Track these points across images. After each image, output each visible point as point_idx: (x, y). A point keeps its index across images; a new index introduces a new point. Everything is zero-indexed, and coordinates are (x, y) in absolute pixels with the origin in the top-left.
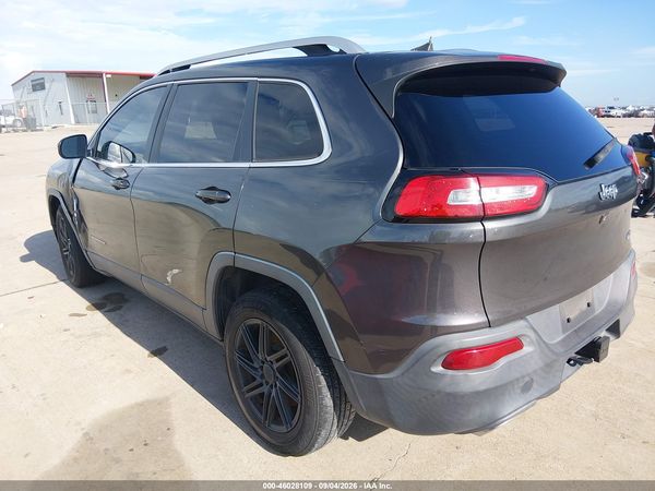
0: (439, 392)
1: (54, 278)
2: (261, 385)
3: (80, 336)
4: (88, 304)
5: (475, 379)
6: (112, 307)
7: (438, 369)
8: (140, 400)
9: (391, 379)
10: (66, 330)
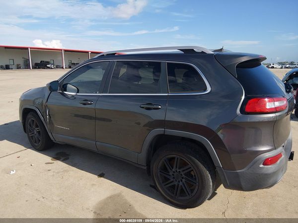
0: (262, 174)
1: (24, 148)
2: (173, 182)
3: (58, 173)
4: (51, 158)
5: (270, 168)
6: (64, 158)
7: (261, 166)
8: (109, 196)
9: (243, 172)
10: (49, 170)
